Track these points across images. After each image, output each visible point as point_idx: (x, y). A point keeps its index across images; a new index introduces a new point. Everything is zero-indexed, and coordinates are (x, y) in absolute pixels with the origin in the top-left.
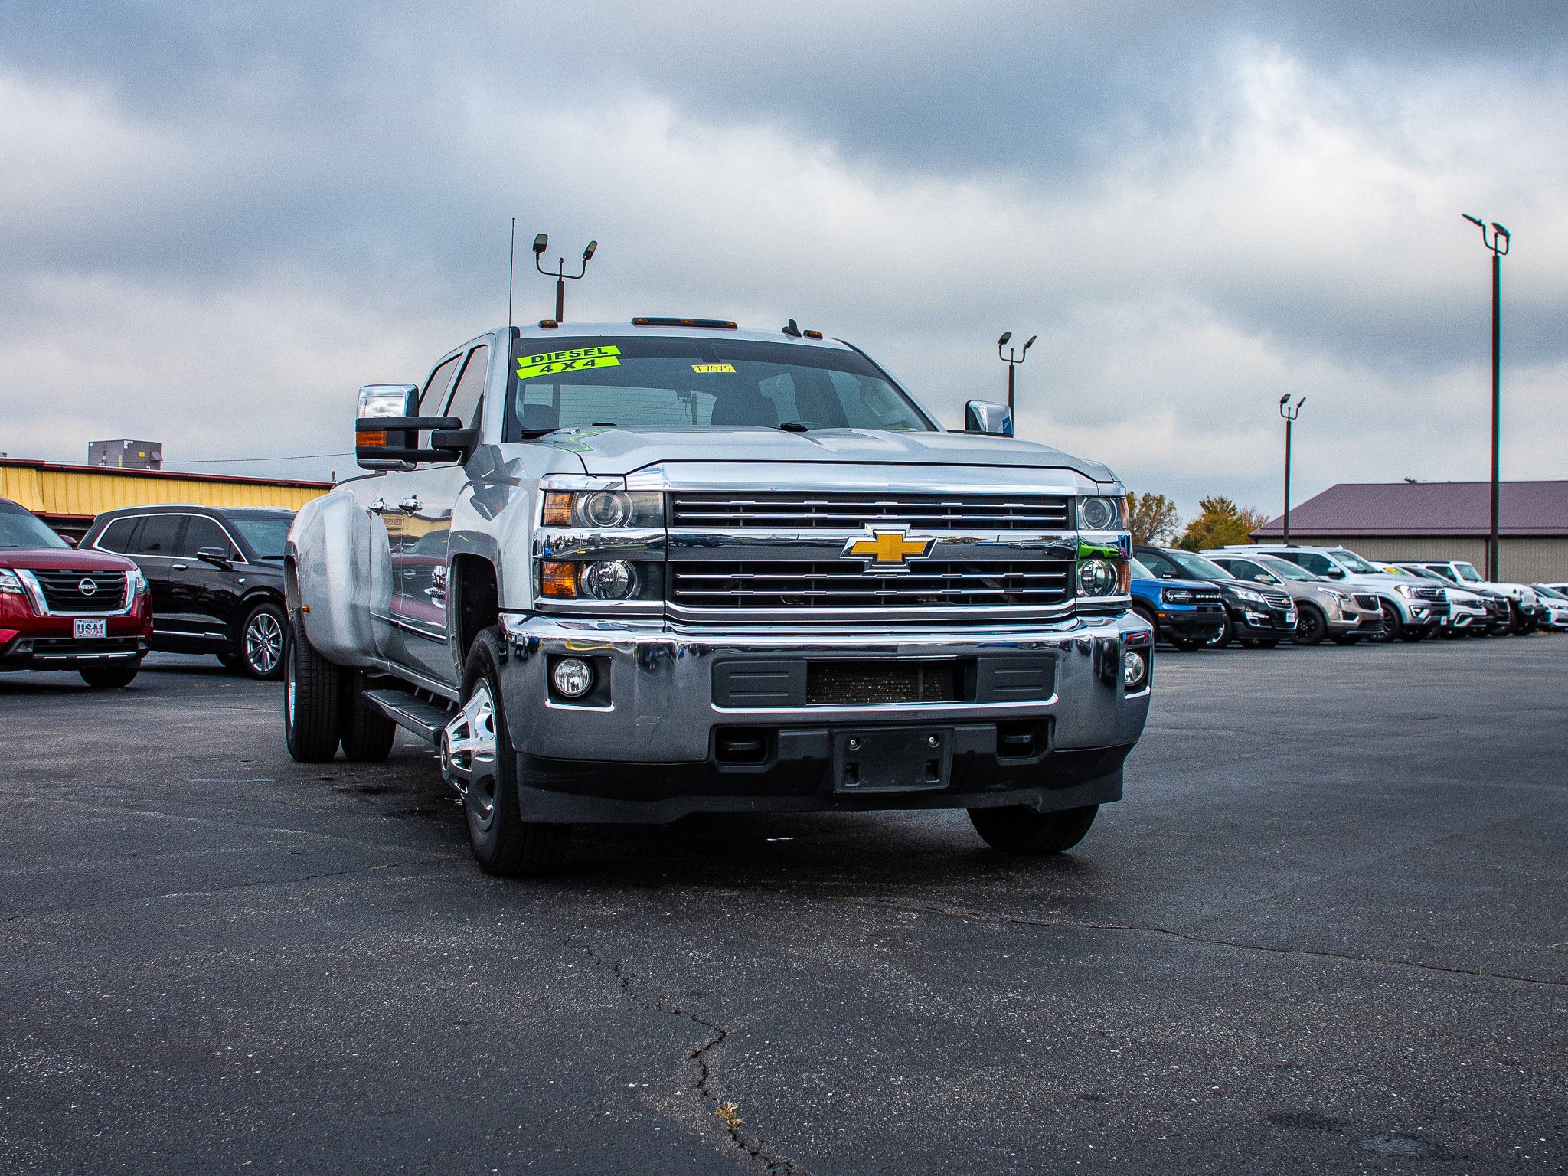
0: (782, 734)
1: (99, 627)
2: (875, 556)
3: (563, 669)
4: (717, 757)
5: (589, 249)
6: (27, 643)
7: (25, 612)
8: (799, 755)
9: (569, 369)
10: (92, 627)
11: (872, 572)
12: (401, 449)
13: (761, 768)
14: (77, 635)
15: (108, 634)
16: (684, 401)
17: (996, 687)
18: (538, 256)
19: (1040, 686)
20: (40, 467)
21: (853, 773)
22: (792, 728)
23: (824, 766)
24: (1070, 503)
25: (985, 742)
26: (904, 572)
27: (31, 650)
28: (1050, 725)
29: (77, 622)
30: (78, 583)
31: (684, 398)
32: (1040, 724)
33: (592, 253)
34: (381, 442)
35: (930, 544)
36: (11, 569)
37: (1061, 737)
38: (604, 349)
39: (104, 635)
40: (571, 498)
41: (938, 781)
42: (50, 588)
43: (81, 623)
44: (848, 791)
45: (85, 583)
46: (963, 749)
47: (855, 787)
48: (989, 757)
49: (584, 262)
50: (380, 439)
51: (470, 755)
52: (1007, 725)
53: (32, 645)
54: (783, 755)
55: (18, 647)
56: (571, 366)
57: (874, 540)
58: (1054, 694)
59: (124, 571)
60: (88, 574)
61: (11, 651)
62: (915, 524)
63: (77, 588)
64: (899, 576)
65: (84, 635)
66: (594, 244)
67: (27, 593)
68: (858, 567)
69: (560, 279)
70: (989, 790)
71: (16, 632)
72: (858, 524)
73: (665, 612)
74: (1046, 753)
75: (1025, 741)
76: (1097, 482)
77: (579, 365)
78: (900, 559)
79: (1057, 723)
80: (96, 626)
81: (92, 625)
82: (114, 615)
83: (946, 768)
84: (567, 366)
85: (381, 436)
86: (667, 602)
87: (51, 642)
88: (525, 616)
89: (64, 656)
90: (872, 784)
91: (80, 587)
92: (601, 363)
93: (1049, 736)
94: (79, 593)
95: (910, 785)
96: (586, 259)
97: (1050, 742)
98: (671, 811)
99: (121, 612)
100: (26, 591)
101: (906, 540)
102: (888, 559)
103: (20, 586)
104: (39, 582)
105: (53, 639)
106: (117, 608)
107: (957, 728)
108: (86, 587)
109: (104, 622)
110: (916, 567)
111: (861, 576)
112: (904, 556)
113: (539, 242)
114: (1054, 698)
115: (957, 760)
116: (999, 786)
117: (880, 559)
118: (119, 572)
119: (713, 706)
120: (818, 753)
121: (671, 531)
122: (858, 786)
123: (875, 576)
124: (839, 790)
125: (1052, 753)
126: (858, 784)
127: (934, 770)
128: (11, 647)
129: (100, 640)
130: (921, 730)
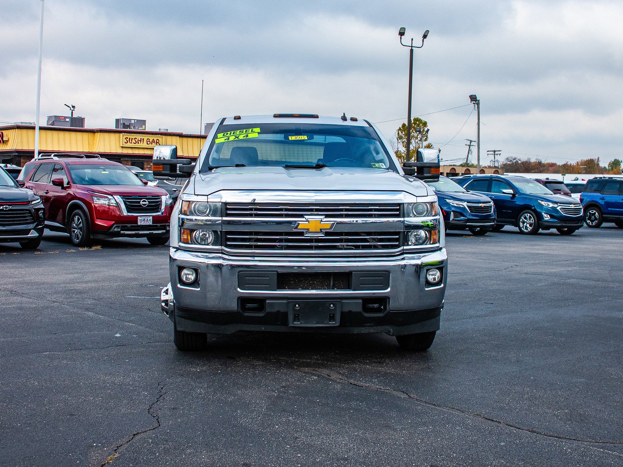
0: (267, 301)
1: (149, 220)
2: (308, 229)
3: (185, 271)
4: (241, 309)
5: (425, 34)
6: (118, 227)
7: (118, 213)
8: (275, 310)
9: (237, 139)
10: (146, 220)
11: (308, 236)
12: (168, 172)
13: (261, 315)
14: (139, 224)
15: (153, 223)
16: (474, 103)
17: (361, 284)
18: (401, 37)
19: (382, 284)
20: (181, 136)
21: (296, 318)
22: (272, 299)
23: (285, 315)
24: (402, 206)
25: (356, 306)
26: (321, 236)
27: (120, 230)
28: (388, 300)
29: (139, 218)
30: (140, 202)
31: (473, 102)
32: (383, 300)
33: (426, 36)
34: (161, 169)
35: (333, 224)
36: (112, 195)
37: (392, 305)
38: (254, 130)
39: (151, 223)
40: (189, 205)
41: (334, 323)
42: (128, 203)
43: (141, 219)
44: (295, 325)
45: (143, 201)
46: (346, 309)
47: (298, 324)
48: (359, 313)
49: (423, 40)
50: (160, 168)
51: (168, 301)
52: (367, 300)
53: (120, 227)
54: (268, 310)
55: (114, 228)
56: (238, 138)
57: (308, 223)
58: (389, 288)
59: (161, 196)
60: (144, 197)
61: (111, 230)
62: (327, 216)
63: (140, 203)
64: (319, 238)
65: (143, 223)
66: (427, 32)
67: (118, 206)
68: (302, 234)
69: (412, 48)
70: (366, 326)
71: (114, 222)
72: (302, 216)
73: (222, 251)
74: (386, 312)
75: (375, 307)
76: (417, 197)
77: (241, 137)
78: (319, 231)
79: (390, 300)
80: (147, 220)
81: (146, 219)
82: (156, 215)
83: (338, 317)
84: (236, 137)
85: (161, 167)
86: (223, 247)
87: (129, 226)
88: (176, 249)
89: (134, 232)
90: (305, 323)
91: (141, 203)
92: (251, 136)
93: (387, 305)
94: (140, 206)
95: (322, 324)
96: (424, 39)
97: (388, 307)
98: (231, 329)
99: (160, 213)
100: (118, 205)
101: (322, 223)
102: (314, 230)
103: (116, 203)
104: (123, 201)
105: (129, 225)
106: (157, 212)
107: (342, 301)
108: (144, 203)
109: (151, 218)
110: (327, 234)
111: (304, 237)
112: (321, 230)
113: (402, 31)
114: (389, 290)
115: (343, 314)
116: (369, 324)
117: (310, 230)
118: (159, 196)
119: (238, 289)
120: (283, 310)
121: (224, 218)
122: (299, 324)
123: (309, 237)
124: (291, 325)
125: (388, 312)
126: (299, 323)
127: (332, 318)
128: (112, 228)
129: (150, 226)
130: (326, 301)
